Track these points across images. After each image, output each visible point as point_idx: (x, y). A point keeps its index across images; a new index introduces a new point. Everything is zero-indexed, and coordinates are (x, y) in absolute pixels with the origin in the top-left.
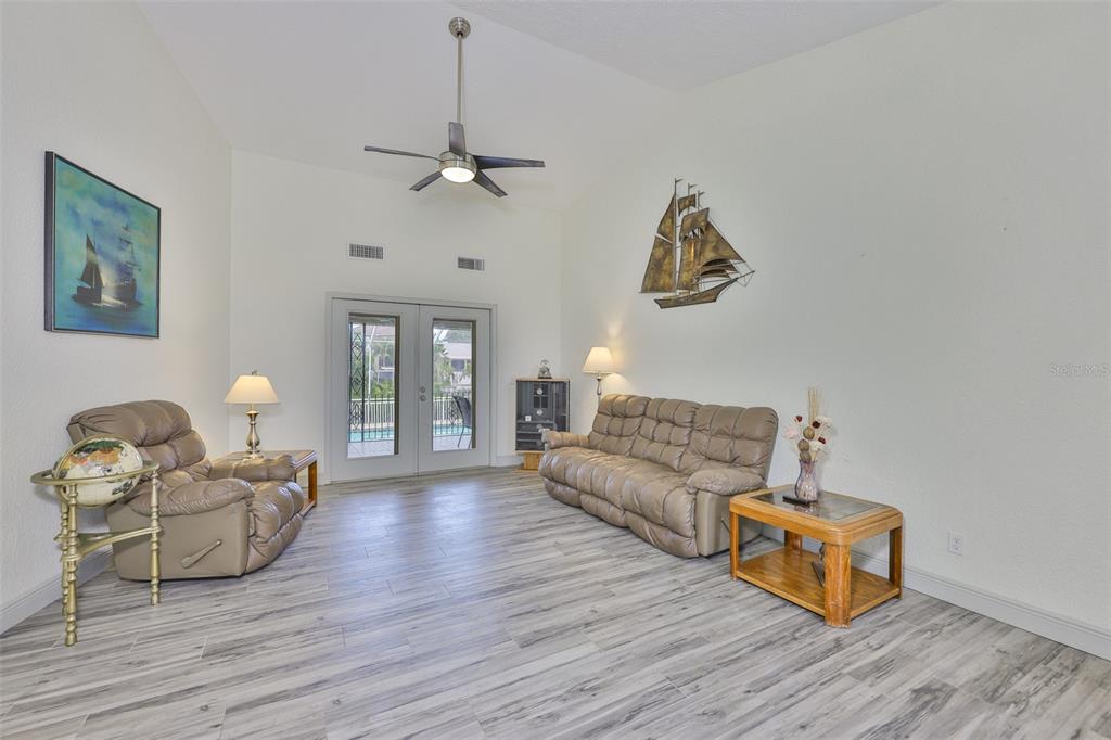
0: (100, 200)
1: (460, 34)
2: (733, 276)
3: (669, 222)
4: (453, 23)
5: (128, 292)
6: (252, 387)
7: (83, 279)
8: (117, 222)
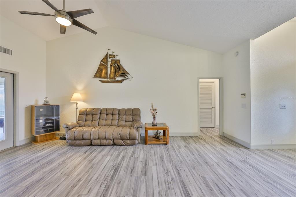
2: (127, 78)
3: (106, 60)
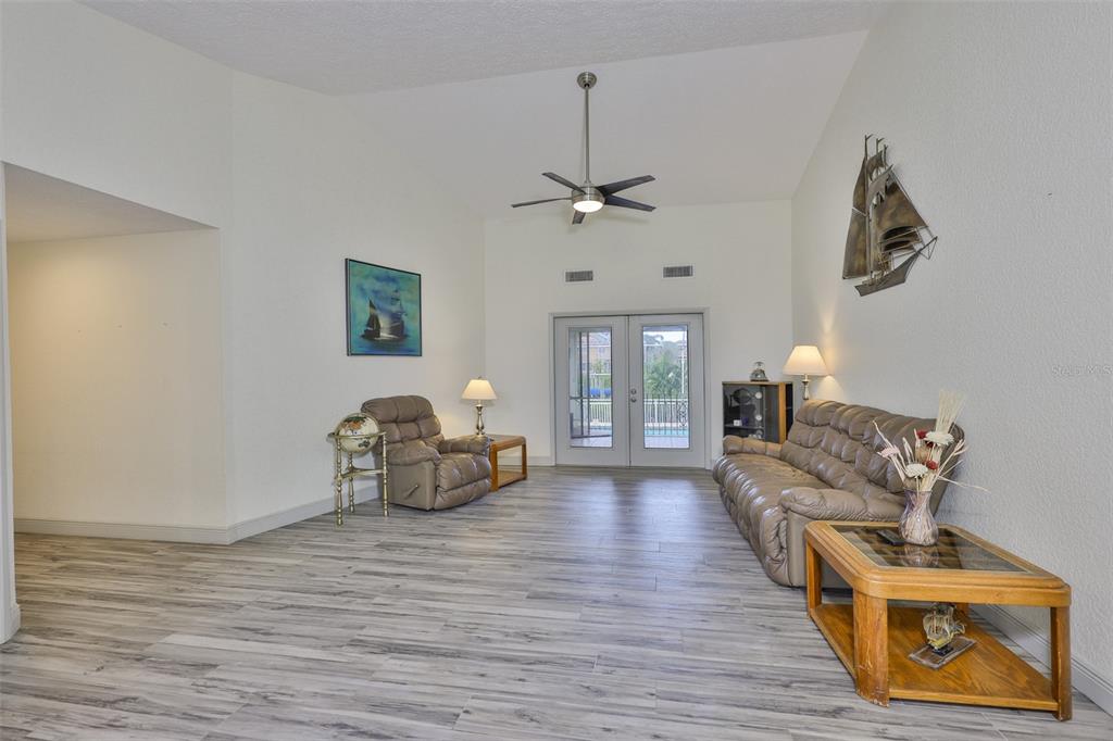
0: (378, 278)
1: (587, 85)
2: (917, 248)
4: (582, 76)
5: (399, 329)
6: (479, 388)
7: (368, 325)
8: (390, 289)
